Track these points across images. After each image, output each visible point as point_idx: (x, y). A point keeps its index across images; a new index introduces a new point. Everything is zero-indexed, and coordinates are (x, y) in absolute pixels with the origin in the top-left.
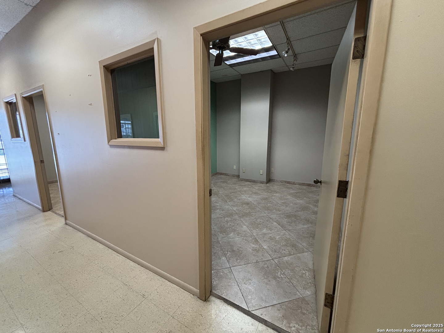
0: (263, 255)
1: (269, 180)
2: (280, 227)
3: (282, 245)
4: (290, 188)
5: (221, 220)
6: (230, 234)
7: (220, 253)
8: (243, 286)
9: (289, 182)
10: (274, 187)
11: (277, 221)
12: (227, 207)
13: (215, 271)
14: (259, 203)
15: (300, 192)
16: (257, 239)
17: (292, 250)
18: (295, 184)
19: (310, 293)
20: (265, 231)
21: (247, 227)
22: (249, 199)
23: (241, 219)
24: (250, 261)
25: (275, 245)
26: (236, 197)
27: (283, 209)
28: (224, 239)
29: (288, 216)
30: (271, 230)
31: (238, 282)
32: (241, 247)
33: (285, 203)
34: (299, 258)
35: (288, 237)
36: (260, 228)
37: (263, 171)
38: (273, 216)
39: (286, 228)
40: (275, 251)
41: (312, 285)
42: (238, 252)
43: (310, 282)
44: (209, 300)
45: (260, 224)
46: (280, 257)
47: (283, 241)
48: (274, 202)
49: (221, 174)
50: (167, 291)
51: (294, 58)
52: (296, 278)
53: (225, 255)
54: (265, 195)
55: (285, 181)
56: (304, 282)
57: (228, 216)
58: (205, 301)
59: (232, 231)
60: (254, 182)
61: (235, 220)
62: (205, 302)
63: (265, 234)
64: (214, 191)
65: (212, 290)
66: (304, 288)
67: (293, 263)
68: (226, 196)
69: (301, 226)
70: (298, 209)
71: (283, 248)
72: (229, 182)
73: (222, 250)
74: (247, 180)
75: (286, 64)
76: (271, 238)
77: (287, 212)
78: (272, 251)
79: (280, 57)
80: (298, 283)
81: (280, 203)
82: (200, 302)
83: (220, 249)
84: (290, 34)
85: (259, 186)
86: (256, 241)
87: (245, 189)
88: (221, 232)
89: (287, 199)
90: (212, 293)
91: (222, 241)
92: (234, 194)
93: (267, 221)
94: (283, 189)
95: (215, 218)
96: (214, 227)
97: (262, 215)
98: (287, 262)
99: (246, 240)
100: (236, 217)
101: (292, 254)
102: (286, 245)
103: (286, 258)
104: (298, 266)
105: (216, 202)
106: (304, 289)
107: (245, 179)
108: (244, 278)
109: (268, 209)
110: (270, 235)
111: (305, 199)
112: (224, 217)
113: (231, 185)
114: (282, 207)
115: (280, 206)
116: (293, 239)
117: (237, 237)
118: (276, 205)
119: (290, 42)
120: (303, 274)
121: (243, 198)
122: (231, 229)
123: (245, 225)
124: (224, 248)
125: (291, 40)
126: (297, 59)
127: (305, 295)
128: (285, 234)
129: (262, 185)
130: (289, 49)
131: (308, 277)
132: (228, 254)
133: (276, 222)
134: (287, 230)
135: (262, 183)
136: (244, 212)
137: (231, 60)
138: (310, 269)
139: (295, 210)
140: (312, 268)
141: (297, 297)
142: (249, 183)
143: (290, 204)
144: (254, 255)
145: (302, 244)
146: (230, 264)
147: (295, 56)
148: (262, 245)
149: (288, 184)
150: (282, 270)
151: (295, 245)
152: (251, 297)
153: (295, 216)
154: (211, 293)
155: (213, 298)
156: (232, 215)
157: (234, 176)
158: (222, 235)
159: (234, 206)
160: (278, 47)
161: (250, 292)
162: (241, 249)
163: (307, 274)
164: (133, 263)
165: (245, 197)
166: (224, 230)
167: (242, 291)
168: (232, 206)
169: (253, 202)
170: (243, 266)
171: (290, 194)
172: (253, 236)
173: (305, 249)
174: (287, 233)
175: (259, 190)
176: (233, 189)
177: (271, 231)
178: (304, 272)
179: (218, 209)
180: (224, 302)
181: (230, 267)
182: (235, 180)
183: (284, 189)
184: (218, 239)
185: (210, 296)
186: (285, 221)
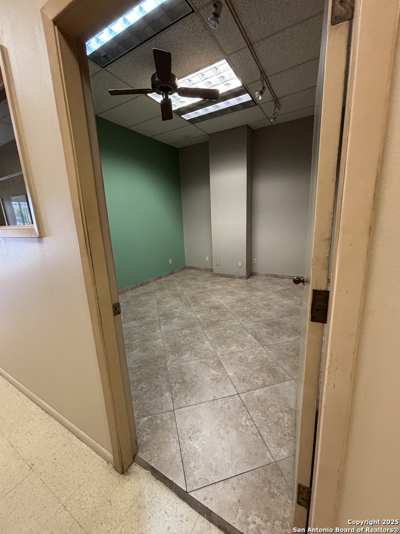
0: (225, 388)
1: (251, 273)
2: (257, 342)
3: (255, 369)
4: (277, 284)
5: (177, 333)
6: (186, 354)
7: (164, 386)
8: (186, 443)
9: (277, 275)
10: (257, 282)
11: (253, 332)
12: (189, 314)
13: (150, 417)
14: (233, 306)
15: (290, 288)
16: (222, 361)
17: (269, 377)
18: (284, 278)
19: (286, 455)
20: (234, 348)
21: (211, 343)
22: (221, 301)
23: (205, 331)
24: (205, 398)
25: (244, 371)
26: (205, 299)
27: (264, 314)
28: (175, 363)
29: (270, 324)
30: (242, 345)
31: (180, 436)
32: (195, 376)
33: (267, 305)
34: (276, 391)
35: (266, 356)
36: (228, 344)
37: (242, 262)
38: (249, 325)
39: (264, 342)
40: (244, 381)
41: (292, 438)
42: (190, 383)
43: (289, 433)
44: (129, 470)
45: (229, 338)
46: (249, 391)
47: (258, 364)
48: (254, 304)
49: (191, 268)
50: (70, 456)
51: (276, 104)
52: (268, 427)
53: (170, 388)
54: (243, 294)
55: (271, 275)
56: (279, 434)
57: (187, 327)
58: (123, 473)
59: (188, 350)
60: (231, 277)
61: (196, 332)
62: (122, 476)
63: (233, 353)
64: (178, 291)
65: (139, 452)
66: (278, 444)
67: (267, 399)
68: (192, 297)
69: (285, 339)
70: (284, 313)
71: (255, 375)
72: (199, 278)
73: (168, 380)
74: (222, 276)
75: (266, 116)
76: (241, 360)
77: (269, 318)
78: (239, 381)
79: (256, 105)
80: (270, 435)
81: (261, 306)
82: (115, 476)
83: (165, 380)
84: (264, 65)
85: (237, 283)
86: (220, 364)
87: (218, 287)
88: (173, 353)
89: (271, 299)
90: (136, 458)
91: (171, 367)
92: (203, 295)
93: (240, 332)
94: (267, 285)
95: (169, 331)
96: (165, 345)
97: (235, 324)
98: (258, 398)
99: (205, 363)
100: (199, 328)
101: (268, 384)
102: (260, 370)
103: (257, 391)
104: (274, 405)
105: (176, 308)
106: (278, 447)
107: (219, 274)
108: (191, 429)
109: (243, 314)
110: (241, 354)
111: (295, 298)
112: (182, 329)
113: (200, 283)
114: (263, 312)
115: (260, 309)
116: (271, 359)
117: (194, 358)
118: (255, 308)
119: (266, 77)
120: (280, 419)
121: (213, 299)
122: (187, 346)
123: (209, 340)
124: (172, 378)
125: (268, 74)
126: (280, 106)
127: (278, 458)
128: (261, 352)
129: (241, 281)
130: (263, 88)
131: (287, 423)
132: (176, 388)
133: (251, 334)
134: (265, 345)
135: (242, 279)
136: (210, 321)
137: (190, 113)
138: (292, 409)
139: (280, 315)
140: (294, 408)
141: (266, 461)
142: (225, 279)
143: (275, 306)
144: (212, 388)
145: (284, 368)
146: (174, 405)
147: (276, 100)
148: (227, 370)
149: (275, 279)
150: (250, 412)
151: (273, 369)
152: (195, 464)
153: (279, 324)
154: (134, 458)
155: (136, 468)
156: (193, 326)
157: (206, 271)
158: (173, 356)
159: (198, 312)
160: (250, 87)
161: (195, 453)
162: (195, 379)
163: (286, 418)
164: (36, 407)
165: (216, 299)
166: (177, 349)
167: (183, 453)
168: (196, 313)
169: (225, 305)
170: (193, 406)
171: (275, 292)
172: (216, 357)
173: (287, 376)
174: (264, 351)
175: (236, 287)
176: (202, 288)
177: (243, 348)
178: (282, 415)
179: (177, 317)
180: (152, 474)
181: (174, 410)
182: (207, 275)
183: (269, 286)
184: (166, 363)
185: (133, 463)
186: (263, 332)
